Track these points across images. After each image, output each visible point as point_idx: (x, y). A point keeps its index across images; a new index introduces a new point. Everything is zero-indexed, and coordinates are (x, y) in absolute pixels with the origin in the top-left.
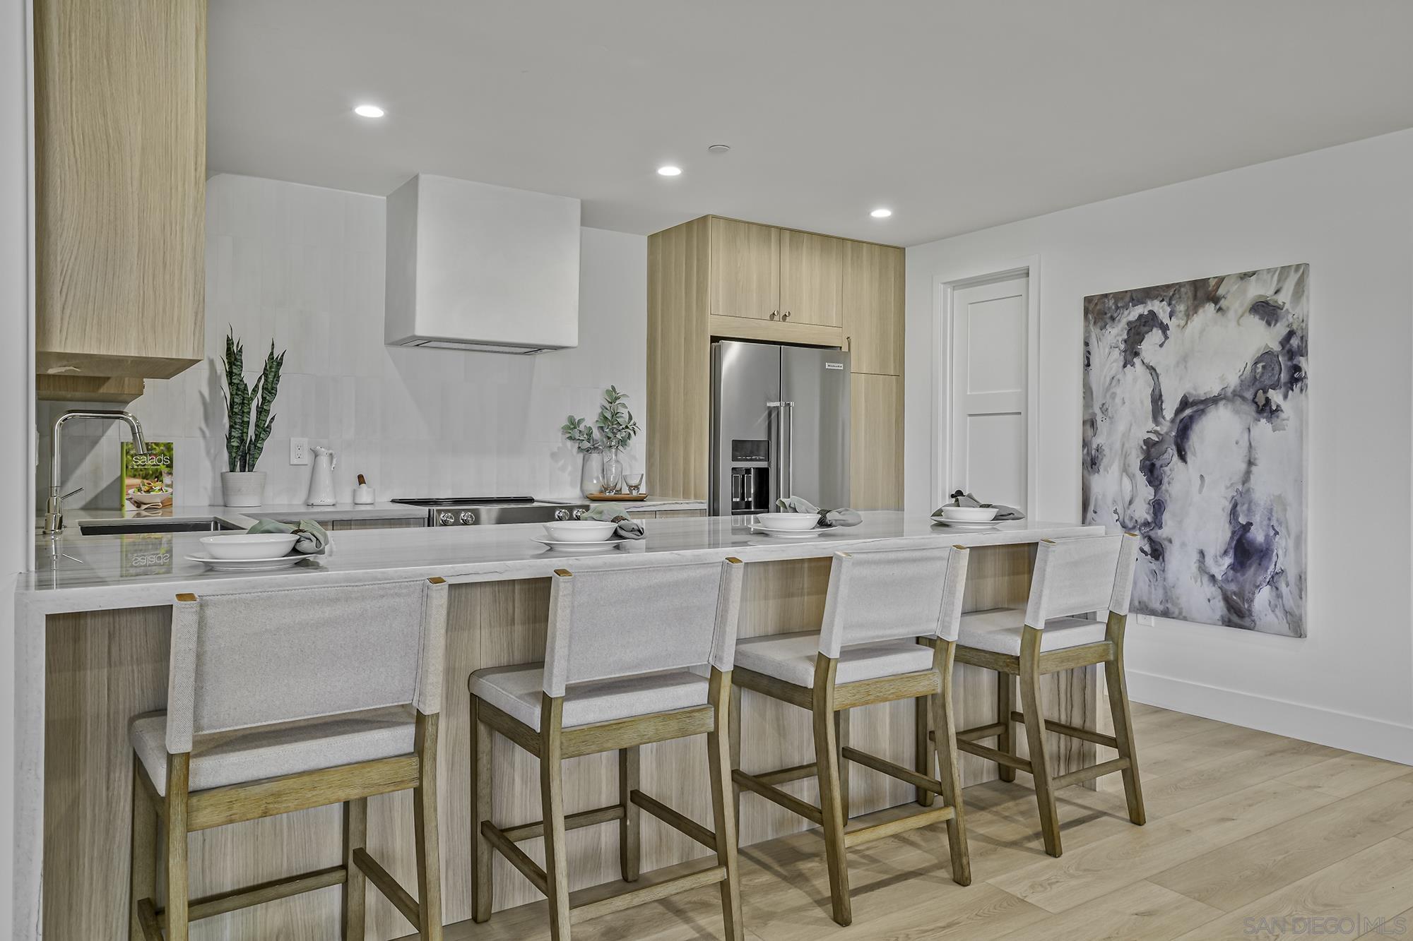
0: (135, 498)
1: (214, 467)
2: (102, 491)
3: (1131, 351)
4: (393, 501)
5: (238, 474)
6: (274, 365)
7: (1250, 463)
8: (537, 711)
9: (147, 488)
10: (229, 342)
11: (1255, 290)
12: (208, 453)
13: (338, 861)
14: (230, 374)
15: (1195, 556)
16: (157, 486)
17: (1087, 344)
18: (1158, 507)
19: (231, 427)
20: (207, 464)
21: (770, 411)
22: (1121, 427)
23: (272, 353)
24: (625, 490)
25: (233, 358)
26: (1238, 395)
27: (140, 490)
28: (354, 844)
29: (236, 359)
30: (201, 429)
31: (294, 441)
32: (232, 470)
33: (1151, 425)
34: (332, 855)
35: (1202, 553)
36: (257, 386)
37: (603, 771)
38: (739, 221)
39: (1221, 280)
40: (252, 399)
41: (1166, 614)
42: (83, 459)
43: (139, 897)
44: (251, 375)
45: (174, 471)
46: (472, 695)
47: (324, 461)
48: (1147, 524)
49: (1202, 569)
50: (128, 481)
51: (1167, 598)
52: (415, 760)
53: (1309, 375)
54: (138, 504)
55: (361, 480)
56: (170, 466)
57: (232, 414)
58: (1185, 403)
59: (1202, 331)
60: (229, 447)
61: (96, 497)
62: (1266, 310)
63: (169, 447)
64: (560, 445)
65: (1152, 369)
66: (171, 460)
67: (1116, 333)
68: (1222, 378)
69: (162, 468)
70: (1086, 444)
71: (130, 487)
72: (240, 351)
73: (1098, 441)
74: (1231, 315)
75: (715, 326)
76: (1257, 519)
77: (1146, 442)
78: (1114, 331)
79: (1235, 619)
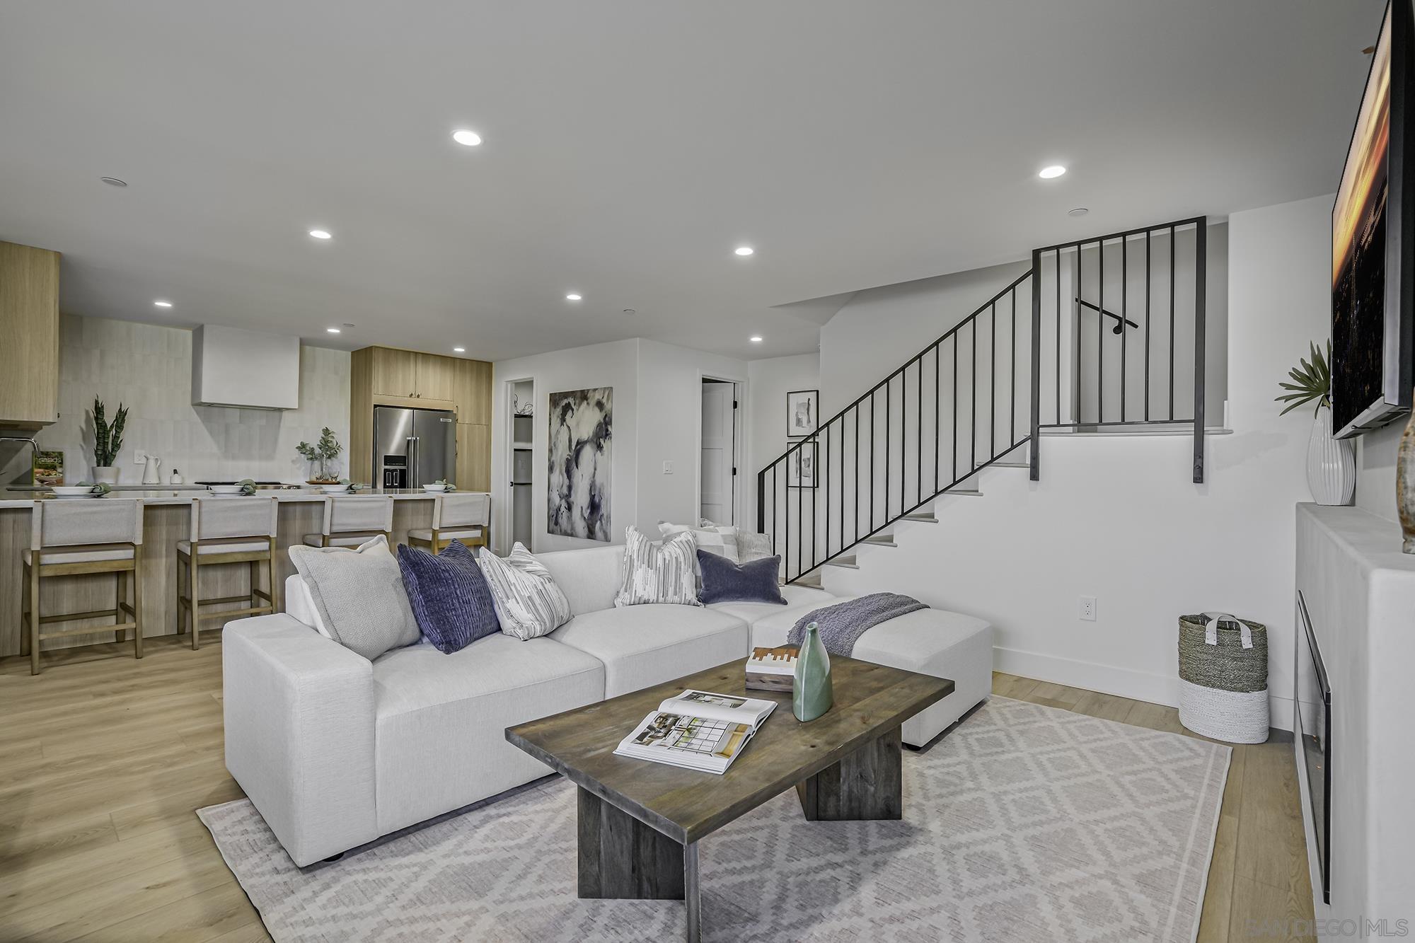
0: (40, 478)
1: (88, 465)
2: (22, 475)
3: (563, 420)
4: (196, 483)
5: (102, 468)
6: (121, 416)
7: (595, 469)
8: (189, 549)
9: (47, 474)
10: (97, 402)
11: (598, 396)
12: (85, 457)
13: (115, 608)
14: (96, 418)
15: (580, 509)
16: (54, 473)
17: (550, 415)
18: (570, 488)
19: (98, 444)
20: (84, 463)
21: (409, 440)
22: (560, 453)
23: (121, 409)
24: (330, 480)
25: (99, 410)
26: (592, 440)
27: (43, 475)
28: (121, 600)
29: (100, 411)
30: (81, 446)
31: (136, 452)
32: (98, 466)
33: (568, 452)
34: (112, 605)
35: (582, 508)
36: (113, 424)
37: (242, 582)
38: (391, 349)
39: (588, 390)
40: (110, 431)
41: (572, 535)
42: (11, 458)
43: (24, 611)
44: (109, 419)
45: (64, 466)
46: (178, 550)
47: (152, 462)
48: (567, 496)
49: (582, 515)
50: (36, 470)
51: (573, 528)
52: (133, 561)
53: (613, 433)
54: (42, 482)
55: (175, 472)
56: (62, 463)
57: (98, 438)
58: (578, 443)
59: (583, 412)
60: (96, 455)
61: (18, 478)
62: (600, 405)
63: (61, 454)
64: (297, 456)
65: (569, 427)
66: (62, 460)
67: (559, 410)
68: (588, 433)
69: (58, 465)
70: (549, 460)
71: (37, 473)
72: (103, 407)
73: (553, 459)
74: (591, 406)
75: (376, 399)
76: (597, 493)
77: (567, 459)
78: (558, 410)
79: (591, 535)
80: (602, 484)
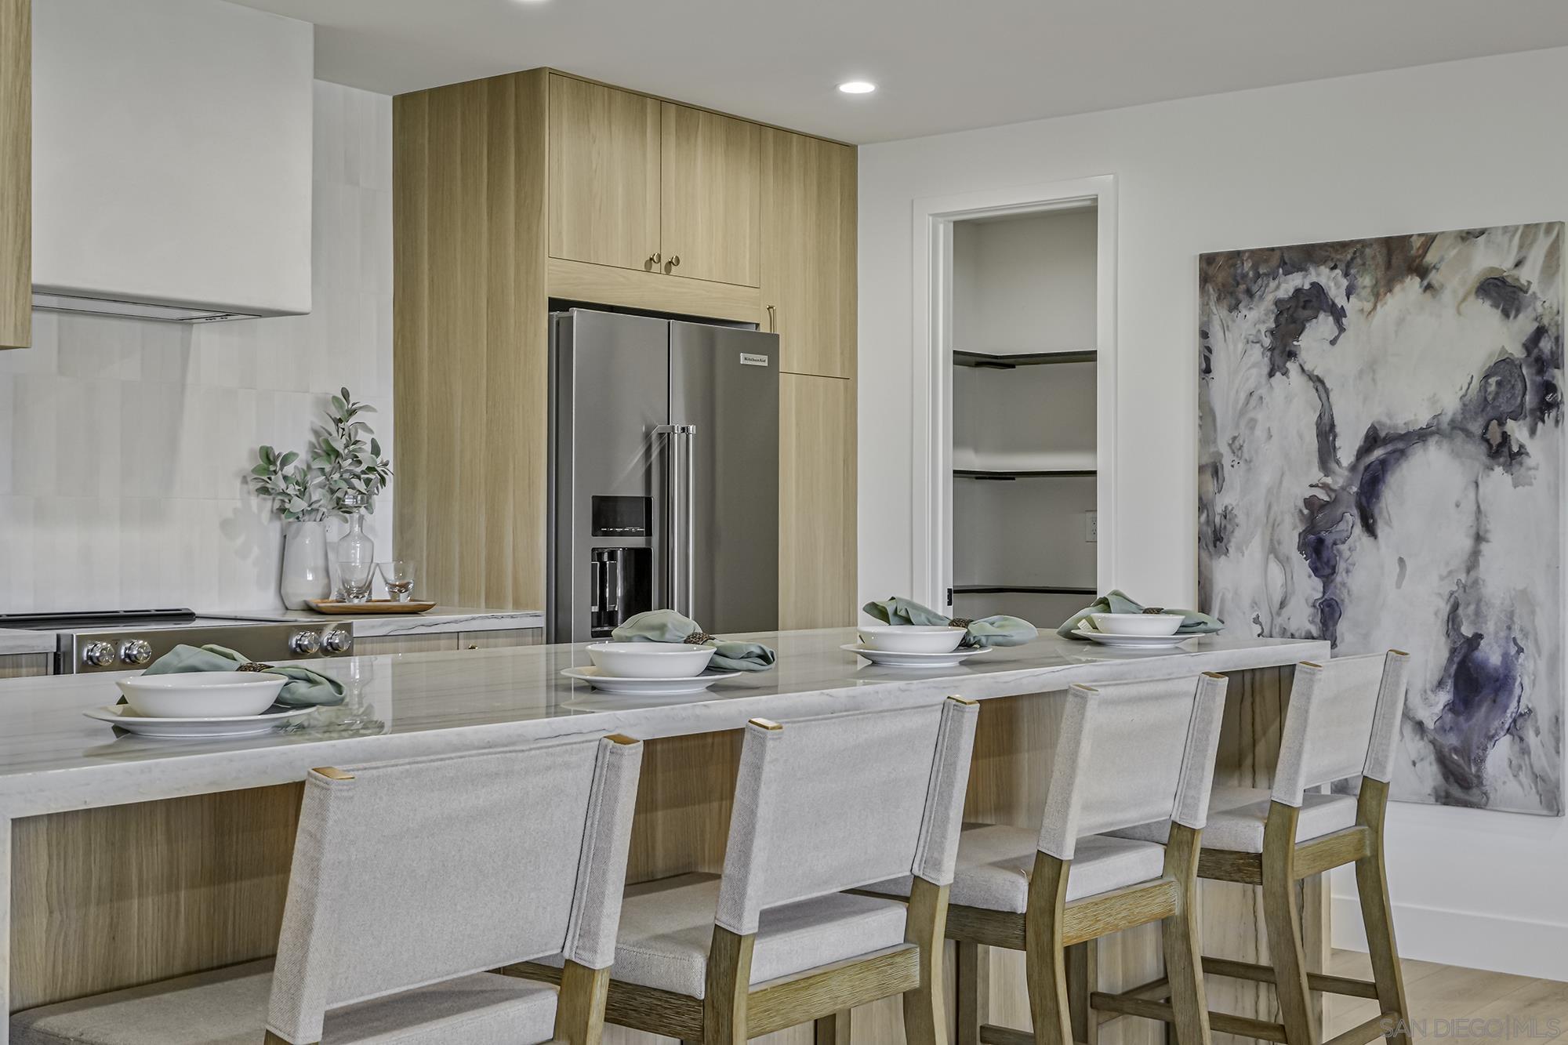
3: (1283, 354)
7: (1479, 538)
11: (1485, 260)
17: (1204, 335)
18: (1329, 611)
24: (381, 594)
26: (1457, 427)
33: (1317, 475)
39: (1430, 239)
58: (1373, 439)
59: (1401, 322)
62: (1502, 292)
64: (239, 504)
65: (1318, 381)
67: (1256, 318)
70: (1204, 506)
73: (1225, 500)
74: (1447, 297)
75: (556, 281)
76: (1489, 628)
77: (1309, 502)
78: (1253, 315)
79: (1456, 791)
80: (1525, 596)
